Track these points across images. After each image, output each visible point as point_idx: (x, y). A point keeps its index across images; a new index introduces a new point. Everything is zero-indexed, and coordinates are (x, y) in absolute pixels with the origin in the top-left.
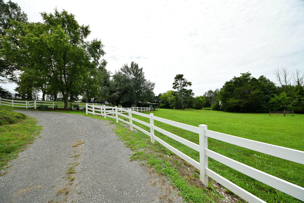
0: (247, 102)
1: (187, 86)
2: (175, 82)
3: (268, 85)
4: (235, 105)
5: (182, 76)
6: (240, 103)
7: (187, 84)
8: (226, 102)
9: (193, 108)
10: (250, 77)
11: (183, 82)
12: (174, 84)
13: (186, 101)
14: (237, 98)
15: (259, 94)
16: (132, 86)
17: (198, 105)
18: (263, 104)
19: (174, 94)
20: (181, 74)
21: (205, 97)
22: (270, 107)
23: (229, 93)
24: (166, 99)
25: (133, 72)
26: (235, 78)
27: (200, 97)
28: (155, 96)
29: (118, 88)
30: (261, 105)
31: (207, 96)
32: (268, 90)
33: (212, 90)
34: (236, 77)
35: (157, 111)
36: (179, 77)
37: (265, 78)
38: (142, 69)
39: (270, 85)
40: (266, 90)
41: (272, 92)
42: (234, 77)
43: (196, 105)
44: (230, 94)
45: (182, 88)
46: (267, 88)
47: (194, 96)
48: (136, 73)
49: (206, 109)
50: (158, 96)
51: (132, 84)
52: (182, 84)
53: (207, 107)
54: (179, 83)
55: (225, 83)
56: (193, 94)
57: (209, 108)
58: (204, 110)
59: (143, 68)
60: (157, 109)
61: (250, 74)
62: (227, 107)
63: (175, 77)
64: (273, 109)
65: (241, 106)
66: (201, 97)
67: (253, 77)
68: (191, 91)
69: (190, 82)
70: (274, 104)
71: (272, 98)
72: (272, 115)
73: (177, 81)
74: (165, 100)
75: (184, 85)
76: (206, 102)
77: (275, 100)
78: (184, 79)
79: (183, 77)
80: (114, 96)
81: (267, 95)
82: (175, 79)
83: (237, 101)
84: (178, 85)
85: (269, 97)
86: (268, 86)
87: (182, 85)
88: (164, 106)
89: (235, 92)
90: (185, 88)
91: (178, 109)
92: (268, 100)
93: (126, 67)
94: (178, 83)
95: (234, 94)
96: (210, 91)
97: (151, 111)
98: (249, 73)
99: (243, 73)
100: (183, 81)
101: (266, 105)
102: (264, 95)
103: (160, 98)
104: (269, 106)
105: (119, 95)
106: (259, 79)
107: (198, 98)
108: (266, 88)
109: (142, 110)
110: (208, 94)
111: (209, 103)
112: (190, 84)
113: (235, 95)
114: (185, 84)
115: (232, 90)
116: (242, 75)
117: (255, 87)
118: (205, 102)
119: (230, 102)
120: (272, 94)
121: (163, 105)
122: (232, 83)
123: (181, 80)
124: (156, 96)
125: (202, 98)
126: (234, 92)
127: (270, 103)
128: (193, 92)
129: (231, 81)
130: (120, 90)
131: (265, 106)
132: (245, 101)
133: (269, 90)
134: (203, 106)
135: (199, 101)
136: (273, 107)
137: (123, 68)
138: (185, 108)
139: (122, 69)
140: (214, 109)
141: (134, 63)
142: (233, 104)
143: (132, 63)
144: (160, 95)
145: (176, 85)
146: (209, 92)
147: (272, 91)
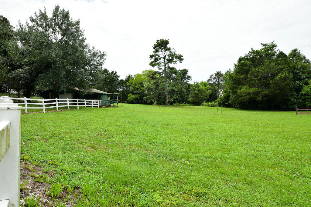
0: (267, 92)
1: (175, 62)
2: (153, 54)
3: (302, 65)
4: (249, 97)
5: (167, 42)
6: (257, 93)
7: (174, 59)
8: (237, 92)
9: (188, 103)
10: (276, 50)
11: (169, 55)
12: (151, 57)
13: (174, 91)
14: (252, 86)
15: (285, 79)
16: (53, 55)
17: (197, 97)
18: (292, 95)
19: (152, 76)
20: (164, 40)
21: (210, 84)
22: (301, 101)
23: (242, 76)
24: (139, 86)
25: (60, 28)
26: (253, 52)
27: (200, 84)
28: (120, 79)
29: (26, 60)
30: (288, 98)
31: (212, 82)
32: (300, 74)
33: (222, 72)
34: (254, 49)
35: (116, 106)
36: (162, 45)
37: (299, 53)
38: (78, 23)
39: (305, 64)
40: (299, 73)
41: (306, 76)
42: (252, 48)
43: (193, 97)
44: (243, 78)
45: (166, 66)
46: (300, 69)
47: (191, 82)
48: (67, 29)
49: (209, 105)
50: (124, 79)
51: (54, 52)
52: (167, 58)
53: (211, 102)
54: (161, 56)
55: (238, 59)
56: (190, 77)
57: (213, 103)
58: (206, 106)
59: (80, 21)
60: (116, 104)
61: (274, 46)
62: (238, 101)
63: (155, 45)
64: (306, 105)
65: (259, 99)
66: (202, 83)
67: (281, 51)
68: (185, 72)
69: (181, 56)
70: (307, 97)
71: (306, 86)
72: (299, 113)
73: (157, 51)
74: (138, 89)
75: (170, 61)
76: (211, 93)
77: (308, 89)
78: (169, 49)
79: (168, 46)
80: (18, 76)
81: (299, 82)
82: (154, 48)
83: (252, 90)
84: (160, 59)
85: (301, 84)
86: (302, 67)
87: (167, 60)
88: (136, 99)
89: (251, 75)
90: (172, 65)
91: (161, 104)
92: (299, 89)
93: (44, 16)
94: (159, 56)
95: (248, 79)
96: (219, 74)
97: (100, 106)
98: (274, 43)
99: (264, 43)
100: (168, 53)
101: (296, 98)
102: (294, 81)
103: (128, 84)
104: (300, 99)
105: (29, 72)
106: (291, 54)
107: (197, 85)
108: (297, 70)
109: (79, 104)
110: (215, 78)
111: (216, 94)
112: (180, 58)
113: (250, 80)
114: (172, 58)
115: (246, 72)
116: (263, 47)
117: (282, 67)
118: (209, 93)
119: (241, 91)
120: (306, 80)
121: (134, 97)
122: (247, 59)
123: (165, 50)
124: (122, 80)
125: (205, 85)
126: (249, 76)
127: (302, 95)
128: (189, 74)
129: (247, 56)
130: (31, 63)
131: (294, 99)
132: (264, 91)
133: (303, 73)
134: (205, 100)
135: (199, 90)
136: (307, 100)
137: (34, 18)
138: (174, 102)
139: (33, 20)
140: (220, 105)
141: (61, 9)
142: (245, 95)
143: (57, 8)
144: (129, 78)
145: (156, 60)
146: (216, 74)
147: (306, 74)
